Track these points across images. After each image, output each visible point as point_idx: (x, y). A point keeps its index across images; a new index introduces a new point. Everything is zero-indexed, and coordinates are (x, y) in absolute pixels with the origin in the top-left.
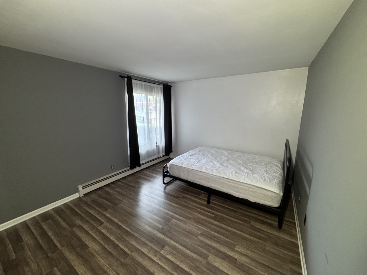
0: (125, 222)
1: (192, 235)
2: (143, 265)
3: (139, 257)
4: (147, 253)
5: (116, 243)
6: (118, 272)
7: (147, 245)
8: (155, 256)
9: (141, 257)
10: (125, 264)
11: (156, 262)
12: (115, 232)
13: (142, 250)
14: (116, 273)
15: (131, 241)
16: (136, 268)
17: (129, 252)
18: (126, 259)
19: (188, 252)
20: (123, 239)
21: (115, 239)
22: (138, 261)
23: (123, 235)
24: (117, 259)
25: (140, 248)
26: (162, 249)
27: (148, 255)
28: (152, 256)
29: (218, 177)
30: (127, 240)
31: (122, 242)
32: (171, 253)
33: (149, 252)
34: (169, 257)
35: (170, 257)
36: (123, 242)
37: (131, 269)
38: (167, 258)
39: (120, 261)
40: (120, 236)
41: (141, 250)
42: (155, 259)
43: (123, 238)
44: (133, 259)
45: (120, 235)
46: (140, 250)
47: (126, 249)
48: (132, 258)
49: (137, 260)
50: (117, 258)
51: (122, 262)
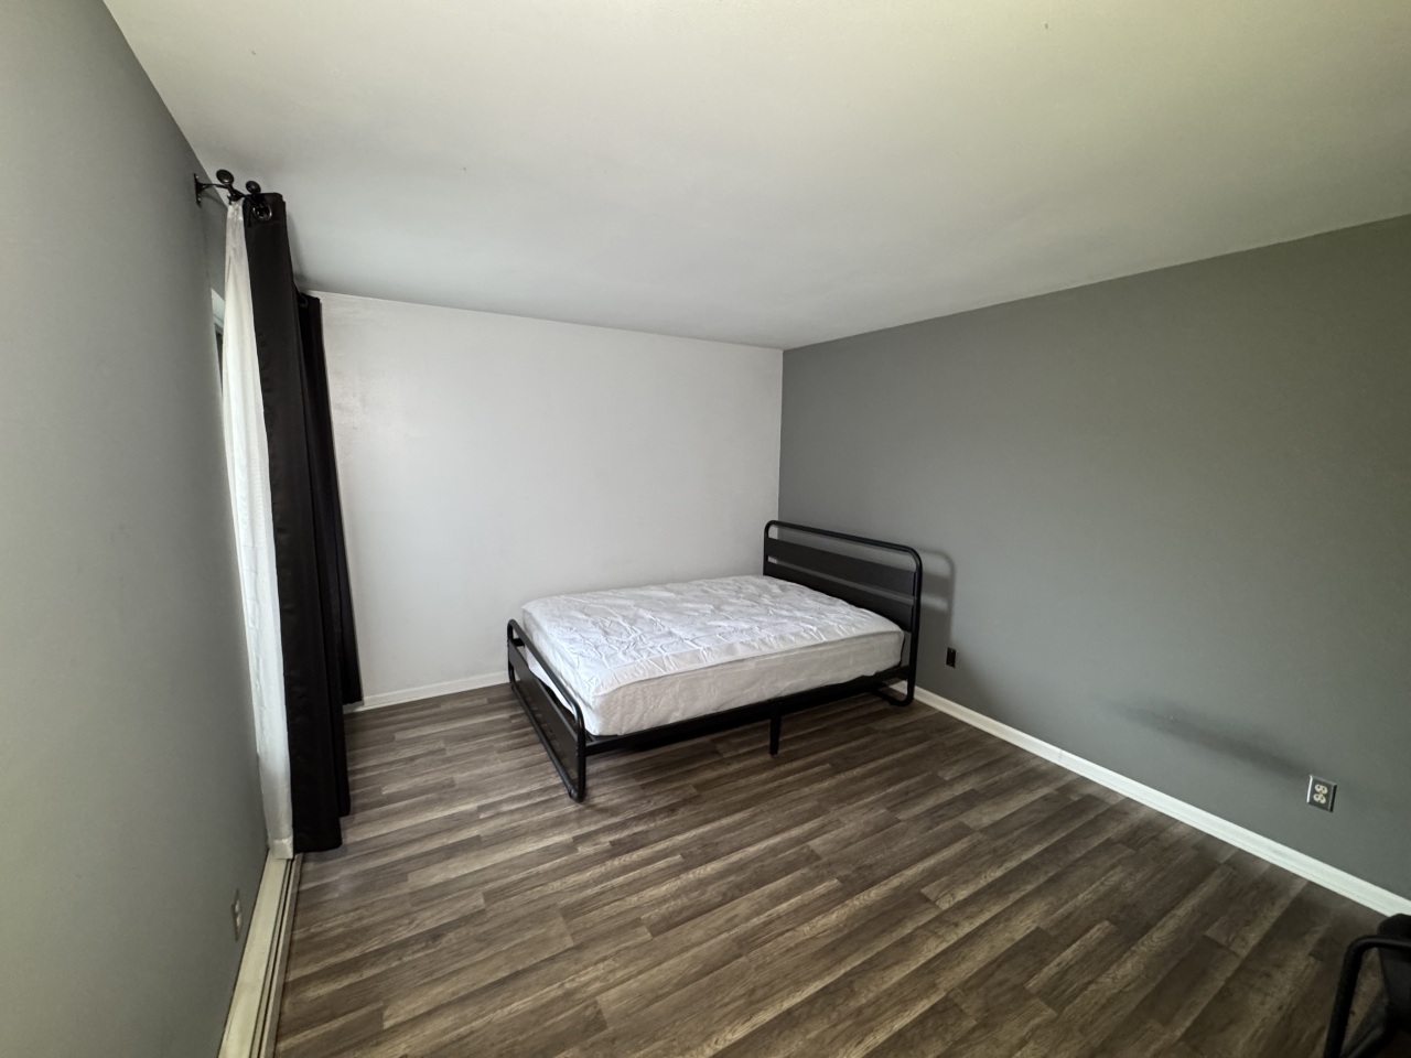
0: (759, 993)
1: (888, 827)
2: (991, 963)
3: (957, 970)
4: (944, 946)
5: (881, 1041)
6: (1015, 1041)
7: (911, 937)
8: (956, 925)
9: (959, 964)
10: (986, 1014)
11: (979, 928)
12: (814, 1041)
13: (932, 955)
14: (1020, 1049)
15: (884, 982)
16: (1000, 984)
17: (935, 999)
18: (967, 1011)
19: (946, 854)
20: (868, 1012)
21: (859, 1043)
22: (976, 974)
23: (841, 1008)
24: (963, 1040)
25: (922, 961)
26: (934, 903)
27: (952, 942)
28: (957, 934)
29: (797, 652)
30: (878, 998)
31: (880, 1015)
32: (950, 888)
33: (939, 937)
34: (962, 894)
35: (964, 892)
36: (884, 1012)
37: (1002, 1000)
38: (965, 899)
39: (974, 1029)
40: (848, 1023)
41: (929, 958)
42: (966, 928)
43: (859, 1011)
44: (967, 987)
45: (841, 1021)
46: (930, 962)
47: (920, 1006)
48: (964, 991)
49: (971, 978)
50: (956, 1043)
51: (974, 1023)
